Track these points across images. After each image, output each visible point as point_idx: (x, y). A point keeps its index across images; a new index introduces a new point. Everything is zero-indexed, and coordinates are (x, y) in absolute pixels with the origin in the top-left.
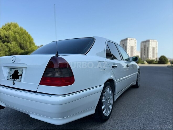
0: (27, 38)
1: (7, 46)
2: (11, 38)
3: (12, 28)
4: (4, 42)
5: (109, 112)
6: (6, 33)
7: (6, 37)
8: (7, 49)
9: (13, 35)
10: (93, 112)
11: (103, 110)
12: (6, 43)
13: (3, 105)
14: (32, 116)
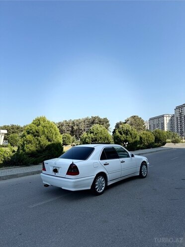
0: (53, 131)
1: (38, 139)
2: (41, 133)
3: (42, 122)
4: (35, 136)
5: (101, 191)
6: (36, 128)
7: (37, 132)
8: (37, 142)
9: (43, 129)
10: (90, 188)
11: (97, 189)
12: (36, 137)
13: (49, 184)
14: (63, 188)
